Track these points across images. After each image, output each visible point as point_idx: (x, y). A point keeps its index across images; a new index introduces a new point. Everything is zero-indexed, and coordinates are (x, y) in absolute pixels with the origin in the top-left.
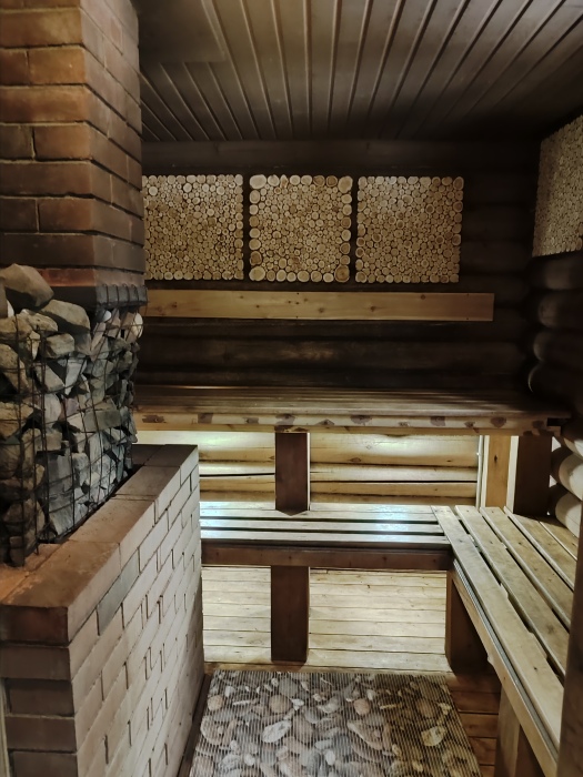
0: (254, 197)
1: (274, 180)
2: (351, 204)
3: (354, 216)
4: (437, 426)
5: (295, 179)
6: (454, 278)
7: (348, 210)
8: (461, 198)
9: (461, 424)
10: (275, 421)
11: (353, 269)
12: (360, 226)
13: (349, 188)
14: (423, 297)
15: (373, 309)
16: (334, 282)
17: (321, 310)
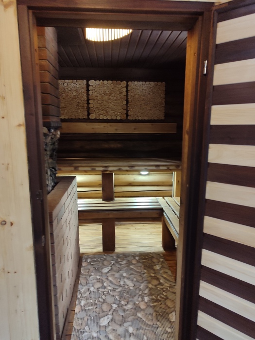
0: (90, 88)
1: (98, 82)
2: (126, 91)
3: (127, 95)
4: (157, 169)
5: (105, 82)
6: (163, 118)
7: (125, 93)
8: (164, 90)
9: (165, 168)
10: (102, 169)
11: (127, 115)
12: (129, 99)
13: (125, 86)
14: (152, 125)
15: (135, 129)
16: (121, 120)
17: (116, 130)
